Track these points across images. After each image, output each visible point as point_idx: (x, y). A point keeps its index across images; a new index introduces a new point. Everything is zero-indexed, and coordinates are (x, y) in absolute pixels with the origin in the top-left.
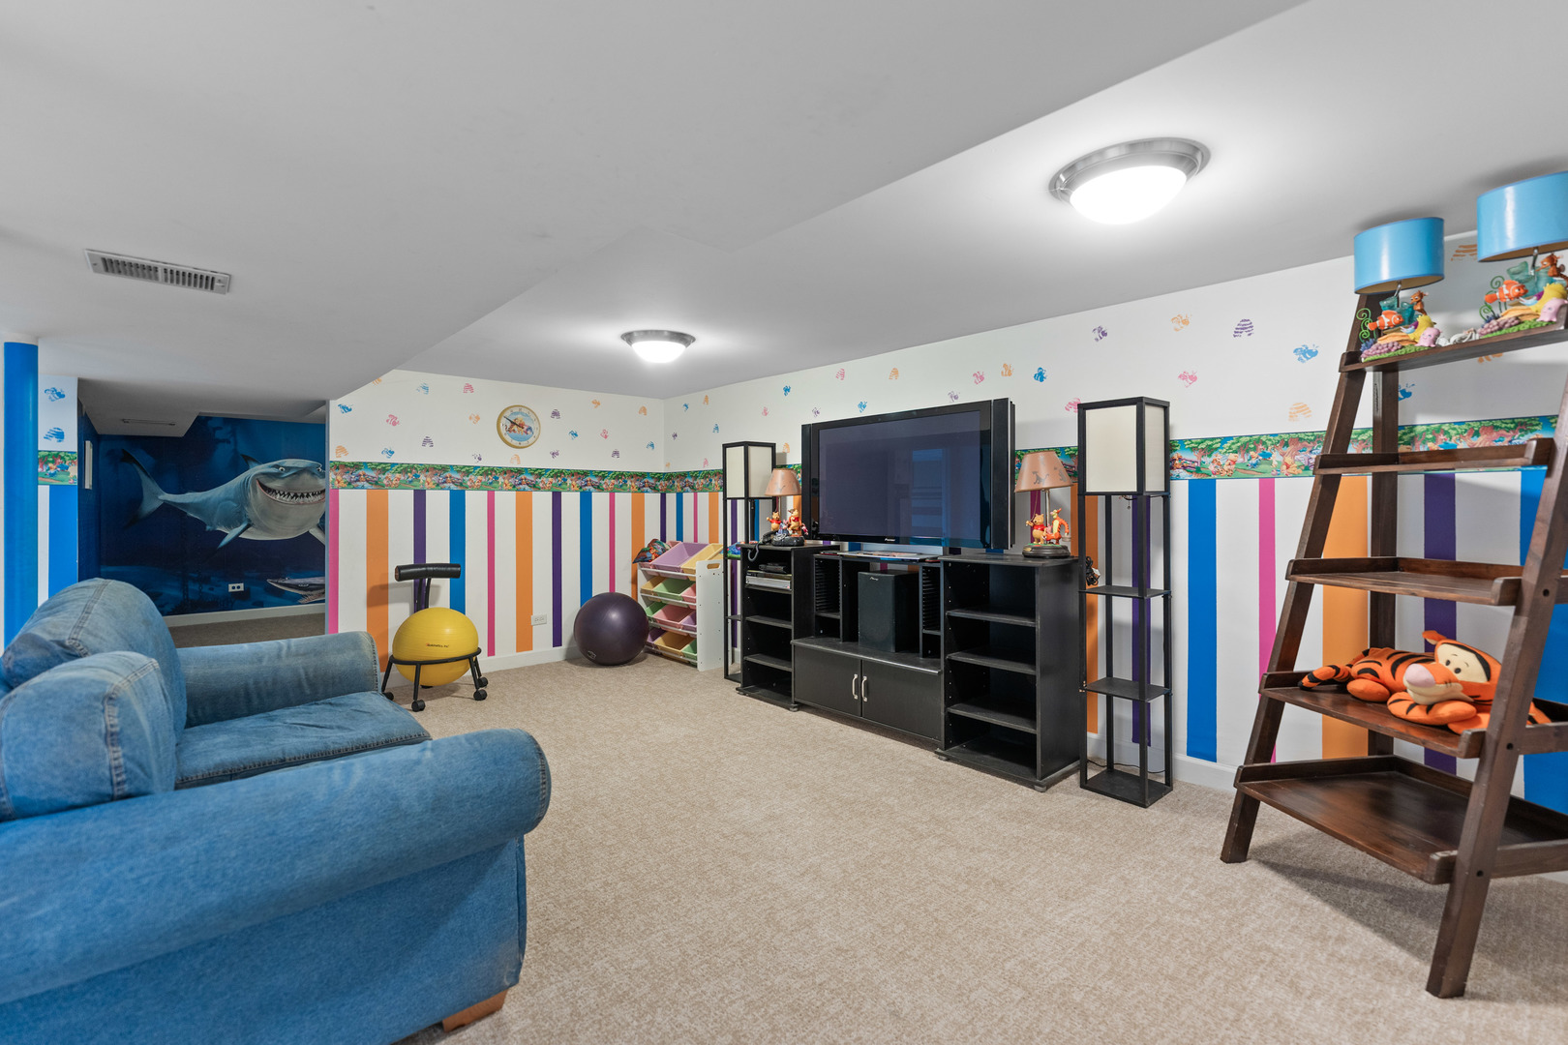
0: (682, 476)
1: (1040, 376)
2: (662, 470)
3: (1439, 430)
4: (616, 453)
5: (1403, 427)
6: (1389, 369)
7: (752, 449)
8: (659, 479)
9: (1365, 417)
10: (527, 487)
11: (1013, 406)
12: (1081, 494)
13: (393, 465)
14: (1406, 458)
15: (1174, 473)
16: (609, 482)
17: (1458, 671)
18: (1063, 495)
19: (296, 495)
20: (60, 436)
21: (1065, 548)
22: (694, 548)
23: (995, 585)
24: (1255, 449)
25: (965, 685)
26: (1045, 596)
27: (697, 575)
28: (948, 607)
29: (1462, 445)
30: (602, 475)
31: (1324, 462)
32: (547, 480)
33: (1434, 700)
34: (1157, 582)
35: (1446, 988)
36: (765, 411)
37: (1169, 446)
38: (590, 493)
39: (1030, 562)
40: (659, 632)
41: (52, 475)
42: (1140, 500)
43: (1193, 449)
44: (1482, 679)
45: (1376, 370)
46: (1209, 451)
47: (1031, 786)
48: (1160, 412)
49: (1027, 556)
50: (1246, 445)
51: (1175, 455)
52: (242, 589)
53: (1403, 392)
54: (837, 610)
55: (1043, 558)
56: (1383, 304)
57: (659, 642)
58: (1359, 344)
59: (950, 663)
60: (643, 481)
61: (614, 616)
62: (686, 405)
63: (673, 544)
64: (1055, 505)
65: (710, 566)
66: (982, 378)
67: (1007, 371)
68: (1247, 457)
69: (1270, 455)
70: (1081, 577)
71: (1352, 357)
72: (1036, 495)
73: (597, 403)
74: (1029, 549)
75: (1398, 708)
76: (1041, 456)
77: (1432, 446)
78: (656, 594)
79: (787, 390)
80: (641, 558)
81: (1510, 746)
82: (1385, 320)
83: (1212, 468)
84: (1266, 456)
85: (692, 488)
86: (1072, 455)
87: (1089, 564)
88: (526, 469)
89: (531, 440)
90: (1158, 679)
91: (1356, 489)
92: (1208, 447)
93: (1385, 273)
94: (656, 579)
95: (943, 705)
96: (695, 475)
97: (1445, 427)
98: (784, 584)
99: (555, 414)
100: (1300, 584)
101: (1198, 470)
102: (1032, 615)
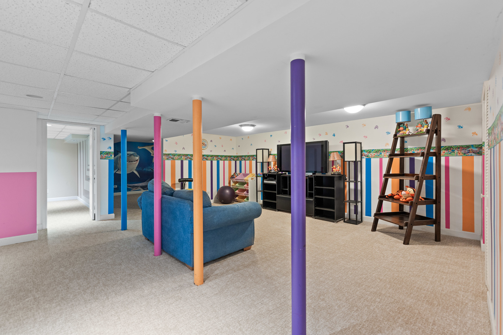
0: (241, 156)
1: (334, 135)
2: (235, 155)
3: (412, 149)
4: (225, 151)
5: (406, 148)
6: (403, 138)
7: (264, 150)
8: (235, 157)
9: (398, 146)
10: (205, 160)
11: (328, 142)
12: (344, 161)
13: (176, 154)
14: (406, 154)
15: (363, 157)
16: (223, 158)
17: (410, 192)
18: (339, 161)
19: (130, 162)
20: (110, 148)
21: (340, 173)
22: (246, 175)
23: (324, 181)
24: (379, 152)
25: (319, 203)
26: (336, 183)
27: (249, 181)
28: (315, 186)
29: (416, 152)
30: (222, 156)
31: (390, 155)
32: (209, 158)
33: (406, 197)
34: (359, 179)
35: (406, 243)
36: (265, 141)
37: (362, 151)
38: (219, 161)
39: (333, 176)
40: (237, 196)
41: (109, 157)
42: (356, 163)
43: (367, 152)
44: (413, 193)
45: (400, 138)
46: (370, 152)
47: (334, 222)
48: (360, 144)
49: (332, 174)
50: (378, 151)
51: (363, 153)
52: (117, 187)
53: (406, 141)
54: (287, 188)
55: (336, 175)
56: (401, 125)
57: (237, 198)
58: (397, 133)
59: (315, 198)
60: (231, 158)
61: (227, 191)
62: (242, 139)
63: (239, 174)
64: (338, 164)
65: (252, 179)
66: (321, 135)
67: (326, 134)
68: (377, 154)
69: (381, 153)
70: (344, 179)
71: (395, 135)
72: (333, 161)
73: (221, 138)
74: (332, 173)
75: (401, 200)
76: (335, 153)
77: (411, 152)
78: (236, 186)
79: (271, 136)
80: (232, 177)
81: (416, 203)
82: (401, 129)
83: (370, 156)
84: (381, 154)
85: (244, 159)
86: (341, 153)
87: (345, 176)
88: (205, 155)
89: (206, 148)
90: (359, 200)
91: (397, 160)
92: (369, 152)
93: (401, 120)
94: (236, 183)
95: (314, 207)
96: (245, 156)
97: (413, 149)
98: (274, 182)
99: (211, 141)
100: (386, 178)
101: (368, 156)
102: (334, 187)
